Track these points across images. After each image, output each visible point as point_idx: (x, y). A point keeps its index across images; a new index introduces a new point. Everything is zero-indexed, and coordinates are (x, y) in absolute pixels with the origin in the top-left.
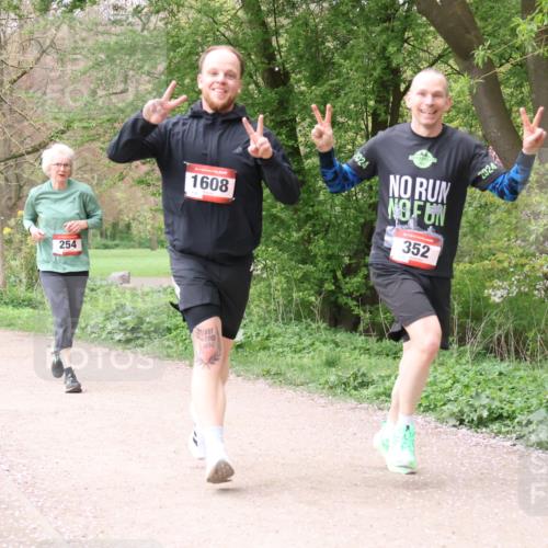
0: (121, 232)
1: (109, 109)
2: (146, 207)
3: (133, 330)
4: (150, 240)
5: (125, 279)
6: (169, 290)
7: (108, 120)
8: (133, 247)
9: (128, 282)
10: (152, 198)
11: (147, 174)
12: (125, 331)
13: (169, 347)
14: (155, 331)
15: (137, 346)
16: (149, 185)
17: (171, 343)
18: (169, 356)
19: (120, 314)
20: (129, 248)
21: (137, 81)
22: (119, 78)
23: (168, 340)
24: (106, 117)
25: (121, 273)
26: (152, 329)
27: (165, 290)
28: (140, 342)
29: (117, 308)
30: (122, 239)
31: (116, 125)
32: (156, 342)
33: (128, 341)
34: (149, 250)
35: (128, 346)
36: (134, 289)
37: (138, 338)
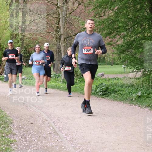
0: (102, 60)
1: (99, 21)
2: (110, 52)
3: (105, 91)
4: (111, 62)
5: (103, 75)
6: (117, 78)
7: (99, 25)
8: (106, 65)
9: (104, 76)
10: (112, 49)
11: (111, 41)
12: (102, 92)
13: (116, 97)
14: (112, 92)
15: (106, 96)
16: (111, 45)
17: (117, 96)
18: (116, 100)
19: (101, 86)
20: (104, 65)
21: (109, 12)
22: (103, 12)
23: (116, 95)
24: (98, 24)
25: (102, 73)
26: (111, 91)
27: (115, 78)
28: (107, 95)
29: (100, 84)
30: (102, 62)
31: (101, 26)
32: (112, 95)
33: (103, 95)
34: (110, 66)
35: (103, 97)
36: (106, 78)
37: (106, 94)
